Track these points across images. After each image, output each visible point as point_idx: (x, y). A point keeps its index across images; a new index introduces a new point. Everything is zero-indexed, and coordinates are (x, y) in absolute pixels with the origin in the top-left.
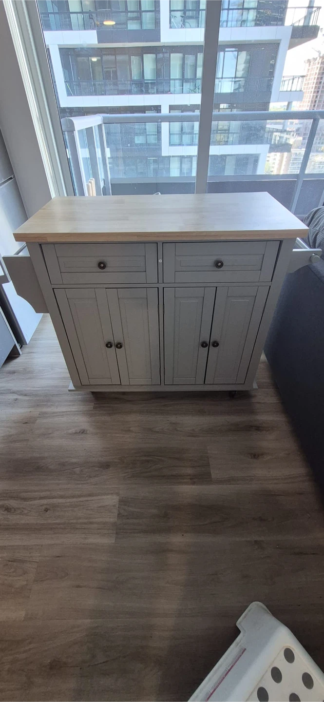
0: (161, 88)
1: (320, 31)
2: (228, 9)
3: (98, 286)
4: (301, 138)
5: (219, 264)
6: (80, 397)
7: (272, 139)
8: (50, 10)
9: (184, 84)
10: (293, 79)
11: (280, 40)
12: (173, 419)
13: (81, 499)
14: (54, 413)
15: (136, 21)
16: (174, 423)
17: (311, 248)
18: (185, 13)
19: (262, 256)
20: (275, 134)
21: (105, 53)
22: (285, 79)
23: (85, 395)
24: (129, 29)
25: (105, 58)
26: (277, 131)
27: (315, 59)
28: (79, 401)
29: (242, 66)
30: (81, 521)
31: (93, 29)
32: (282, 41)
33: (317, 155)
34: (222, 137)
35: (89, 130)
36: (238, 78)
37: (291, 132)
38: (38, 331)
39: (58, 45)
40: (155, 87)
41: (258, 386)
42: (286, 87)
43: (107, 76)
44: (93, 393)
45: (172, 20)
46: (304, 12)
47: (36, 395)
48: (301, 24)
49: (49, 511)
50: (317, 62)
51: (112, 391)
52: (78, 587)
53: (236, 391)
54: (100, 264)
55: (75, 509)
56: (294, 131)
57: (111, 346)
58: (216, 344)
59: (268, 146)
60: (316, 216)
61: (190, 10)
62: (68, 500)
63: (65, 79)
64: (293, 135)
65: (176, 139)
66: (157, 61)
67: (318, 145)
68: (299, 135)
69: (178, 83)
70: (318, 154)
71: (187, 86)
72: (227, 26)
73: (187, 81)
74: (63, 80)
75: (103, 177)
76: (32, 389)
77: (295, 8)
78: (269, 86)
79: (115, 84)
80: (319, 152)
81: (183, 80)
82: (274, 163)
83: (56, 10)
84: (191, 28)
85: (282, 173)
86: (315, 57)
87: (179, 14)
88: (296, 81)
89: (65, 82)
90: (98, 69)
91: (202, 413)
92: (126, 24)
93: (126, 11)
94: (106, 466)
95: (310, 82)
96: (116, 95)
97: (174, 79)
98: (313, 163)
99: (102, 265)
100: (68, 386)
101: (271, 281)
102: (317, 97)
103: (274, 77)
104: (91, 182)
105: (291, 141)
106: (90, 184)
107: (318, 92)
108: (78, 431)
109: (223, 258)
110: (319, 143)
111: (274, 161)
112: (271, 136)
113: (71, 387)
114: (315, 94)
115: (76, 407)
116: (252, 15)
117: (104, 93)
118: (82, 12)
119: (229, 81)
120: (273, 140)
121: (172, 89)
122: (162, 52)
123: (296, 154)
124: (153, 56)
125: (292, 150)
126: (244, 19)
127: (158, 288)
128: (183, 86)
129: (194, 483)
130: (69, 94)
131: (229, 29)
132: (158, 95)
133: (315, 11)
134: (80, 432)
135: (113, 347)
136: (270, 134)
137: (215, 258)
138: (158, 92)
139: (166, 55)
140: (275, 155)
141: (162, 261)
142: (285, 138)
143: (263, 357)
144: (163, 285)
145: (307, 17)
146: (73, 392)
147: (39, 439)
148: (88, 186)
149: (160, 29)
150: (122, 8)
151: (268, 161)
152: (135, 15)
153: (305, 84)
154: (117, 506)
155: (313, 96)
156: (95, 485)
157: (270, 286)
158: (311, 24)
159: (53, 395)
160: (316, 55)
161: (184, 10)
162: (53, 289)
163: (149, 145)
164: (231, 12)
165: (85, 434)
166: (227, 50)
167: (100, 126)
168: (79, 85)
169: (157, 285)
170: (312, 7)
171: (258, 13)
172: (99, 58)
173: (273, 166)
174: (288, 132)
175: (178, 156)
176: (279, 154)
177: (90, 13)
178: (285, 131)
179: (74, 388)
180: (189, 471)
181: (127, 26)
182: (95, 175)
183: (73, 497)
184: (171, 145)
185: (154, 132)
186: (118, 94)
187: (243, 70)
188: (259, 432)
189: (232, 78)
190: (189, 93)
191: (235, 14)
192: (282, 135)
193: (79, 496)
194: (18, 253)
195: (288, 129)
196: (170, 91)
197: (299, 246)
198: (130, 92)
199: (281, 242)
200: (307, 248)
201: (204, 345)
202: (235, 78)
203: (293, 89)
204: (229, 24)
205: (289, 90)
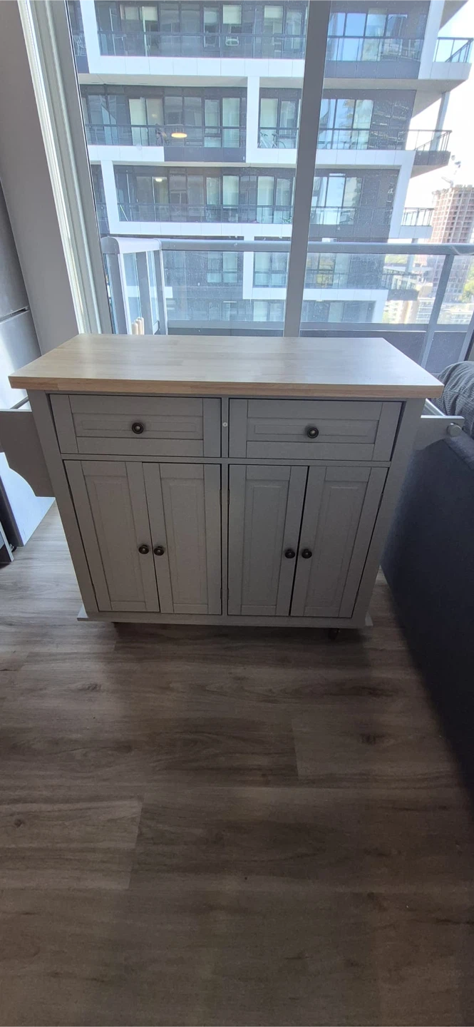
0: (244, 217)
1: (450, 159)
2: (333, 129)
3: (131, 458)
4: (431, 284)
5: (312, 433)
6: (96, 630)
7: (391, 284)
8: (106, 121)
9: (275, 213)
10: (418, 212)
11: (400, 166)
12: (239, 671)
13: (78, 806)
14: (51, 655)
15: (216, 138)
16: (239, 679)
17: (447, 414)
18: (277, 132)
19: (376, 423)
20: (395, 277)
21: (173, 172)
22: (407, 211)
23: (104, 627)
24: (205, 146)
25: (173, 178)
26: (398, 273)
27: (445, 191)
28: (94, 636)
29: (351, 195)
30: (74, 845)
31: (160, 145)
32: (402, 167)
33: (452, 306)
34: (324, 279)
35: (141, 256)
36: (345, 207)
37: (418, 275)
38: (43, 527)
39: (113, 161)
40: (237, 215)
41: (374, 622)
42: (410, 221)
43: (173, 199)
44: (116, 624)
45: (262, 139)
46: (430, 136)
47: (28, 625)
48: (427, 149)
49: (22, 825)
50: (448, 194)
51: (145, 622)
52: (56, 975)
53: (338, 629)
54: (134, 426)
55: (67, 823)
56: (421, 275)
57: (147, 551)
58: (307, 554)
59: (387, 292)
60: (455, 373)
61: (284, 129)
62: (57, 807)
63: (119, 199)
64: (420, 280)
65: (262, 278)
66: (240, 184)
67: (454, 294)
68: (428, 280)
69: (267, 211)
70: (454, 304)
71: (278, 215)
72: (331, 148)
73: (279, 209)
74: (116, 201)
75: (158, 319)
76: (22, 615)
77: (419, 130)
78: (387, 220)
79: (185, 209)
80: (455, 302)
81: (274, 207)
82: (395, 314)
83: (114, 122)
84: (285, 148)
85: (407, 321)
86: (446, 188)
87: (270, 133)
88: (421, 214)
89: (118, 204)
90: (163, 192)
91: (283, 662)
92: (203, 141)
93: (204, 126)
94: (125, 747)
95: (440, 216)
96: (184, 222)
97: (262, 207)
98: (448, 316)
99: (138, 428)
100: (77, 613)
101: (391, 460)
102: (450, 235)
103: (392, 208)
104: (138, 322)
105: (418, 287)
106: (137, 325)
107: (451, 229)
108: (87, 687)
109: (319, 424)
110: (455, 291)
111: (395, 312)
112: (391, 279)
113: (83, 613)
114: (448, 232)
115: (85, 647)
116: (364, 137)
117: (169, 219)
118: (147, 126)
119: (335, 211)
120: (393, 285)
121: (259, 218)
122: (249, 175)
123: (425, 303)
124: (236, 178)
125: (419, 298)
126: (353, 141)
127: (221, 465)
128: (273, 215)
129: (267, 784)
130: (122, 219)
131: (333, 152)
132: (240, 224)
133: (444, 135)
134: (89, 687)
135: (150, 554)
136: (389, 276)
137: (306, 423)
138: (240, 221)
139: (253, 179)
140: (397, 304)
141: (227, 425)
142: (409, 284)
143: (380, 578)
144: (229, 461)
145: (435, 141)
146: (86, 622)
147: (22, 698)
148: (133, 327)
149: (245, 148)
150: (198, 123)
151: (387, 311)
152: (214, 131)
153: (434, 219)
154: (138, 820)
155: (445, 233)
156: (104, 780)
157: (389, 468)
158: (439, 149)
159: (54, 626)
160: (447, 186)
161: (278, 128)
162: (63, 460)
163: (227, 284)
164: (336, 132)
165: (97, 691)
166: (331, 175)
167: (156, 253)
168: (137, 209)
169: (219, 461)
170: (441, 131)
171: (371, 135)
172: (166, 178)
173: (394, 317)
174: (414, 276)
175: (264, 300)
176: (401, 302)
177: (156, 126)
178: (410, 274)
179: (86, 616)
180: (263, 761)
181: (203, 144)
182: (146, 314)
183: (67, 801)
184: (254, 285)
185: (233, 269)
186: (188, 221)
187: (353, 199)
188: (374, 698)
189: (338, 208)
190: (282, 223)
191: (342, 136)
192: (405, 279)
193: (78, 801)
194: (17, 407)
195: (413, 272)
196: (256, 220)
197: (430, 411)
198: (204, 220)
199: (403, 403)
200: (441, 415)
201: (289, 554)
202: (342, 207)
203: (419, 223)
204: (334, 146)
205: (413, 224)
